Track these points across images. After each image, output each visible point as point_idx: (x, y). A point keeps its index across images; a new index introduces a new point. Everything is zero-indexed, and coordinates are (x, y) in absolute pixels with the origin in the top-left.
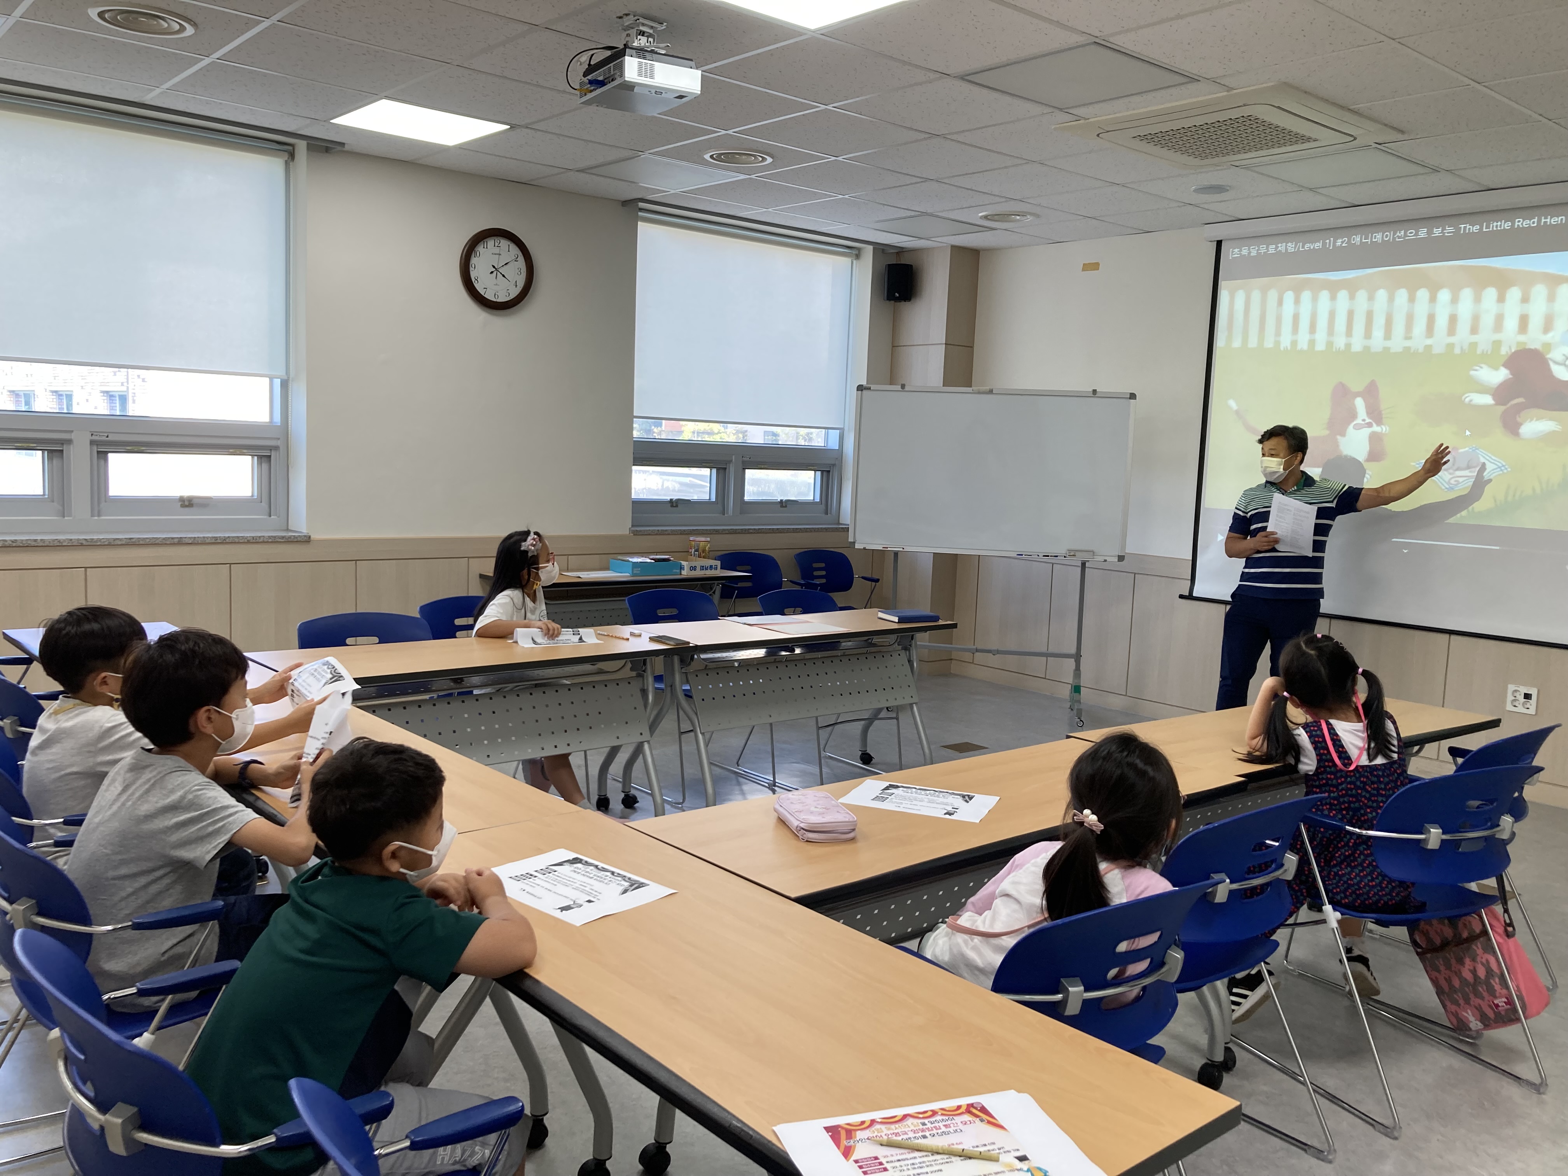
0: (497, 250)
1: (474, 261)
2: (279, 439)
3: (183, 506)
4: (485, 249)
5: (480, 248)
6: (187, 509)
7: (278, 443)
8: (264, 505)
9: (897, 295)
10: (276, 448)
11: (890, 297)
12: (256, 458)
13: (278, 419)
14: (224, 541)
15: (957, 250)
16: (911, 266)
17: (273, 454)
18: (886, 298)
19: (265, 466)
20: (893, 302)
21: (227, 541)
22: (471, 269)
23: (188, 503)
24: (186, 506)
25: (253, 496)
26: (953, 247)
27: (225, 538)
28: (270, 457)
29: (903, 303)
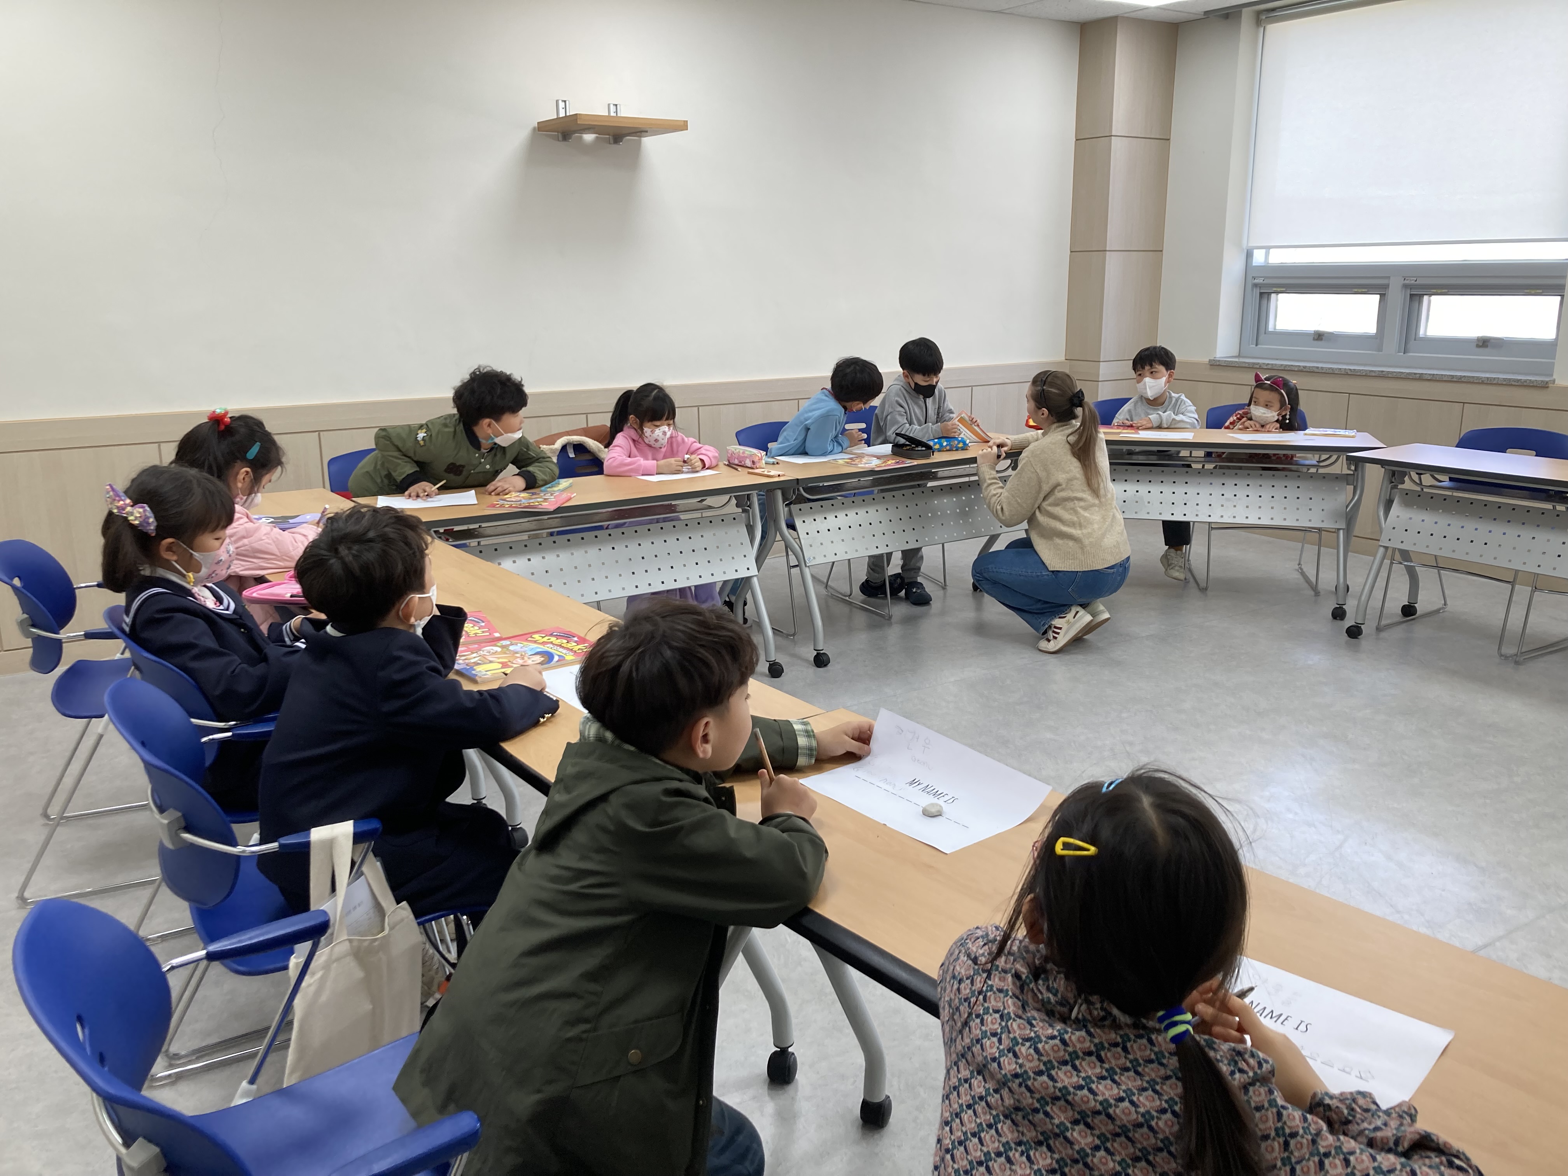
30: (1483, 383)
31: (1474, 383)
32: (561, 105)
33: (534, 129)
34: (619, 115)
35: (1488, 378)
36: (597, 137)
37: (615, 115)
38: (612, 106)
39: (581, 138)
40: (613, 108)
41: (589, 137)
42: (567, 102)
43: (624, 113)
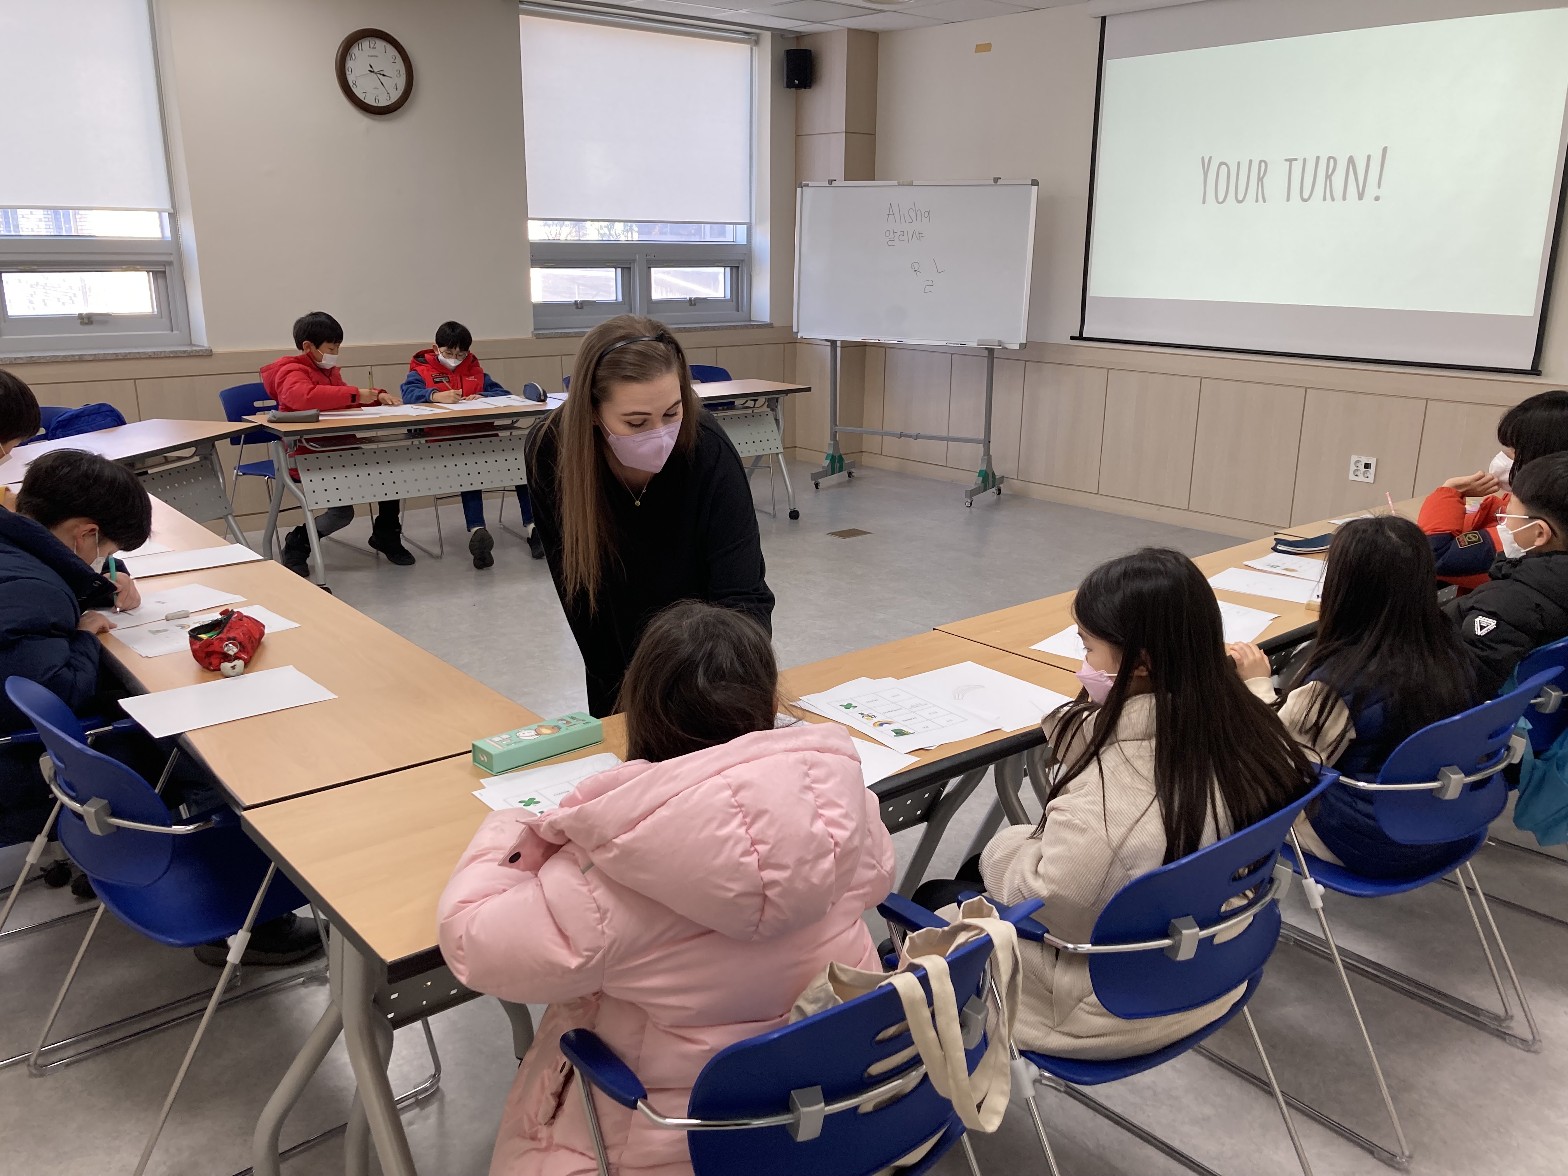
0: (372, 52)
1: (350, 64)
2: (171, 254)
3: (83, 323)
4: (361, 51)
5: (355, 50)
6: (87, 327)
7: (171, 258)
8: (166, 320)
9: (797, 82)
10: (170, 263)
11: (790, 85)
12: (151, 273)
13: (168, 234)
14: (126, 358)
15: (854, 34)
16: (810, 51)
17: (167, 269)
18: (785, 86)
19: (161, 281)
20: (793, 90)
21: (129, 357)
22: (347, 73)
23: (87, 320)
24: (86, 324)
25: (153, 312)
26: (850, 31)
27: (126, 354)
28: (164, 272)
29: (803, 90)
31: (140, 359)
35: (154, 353)
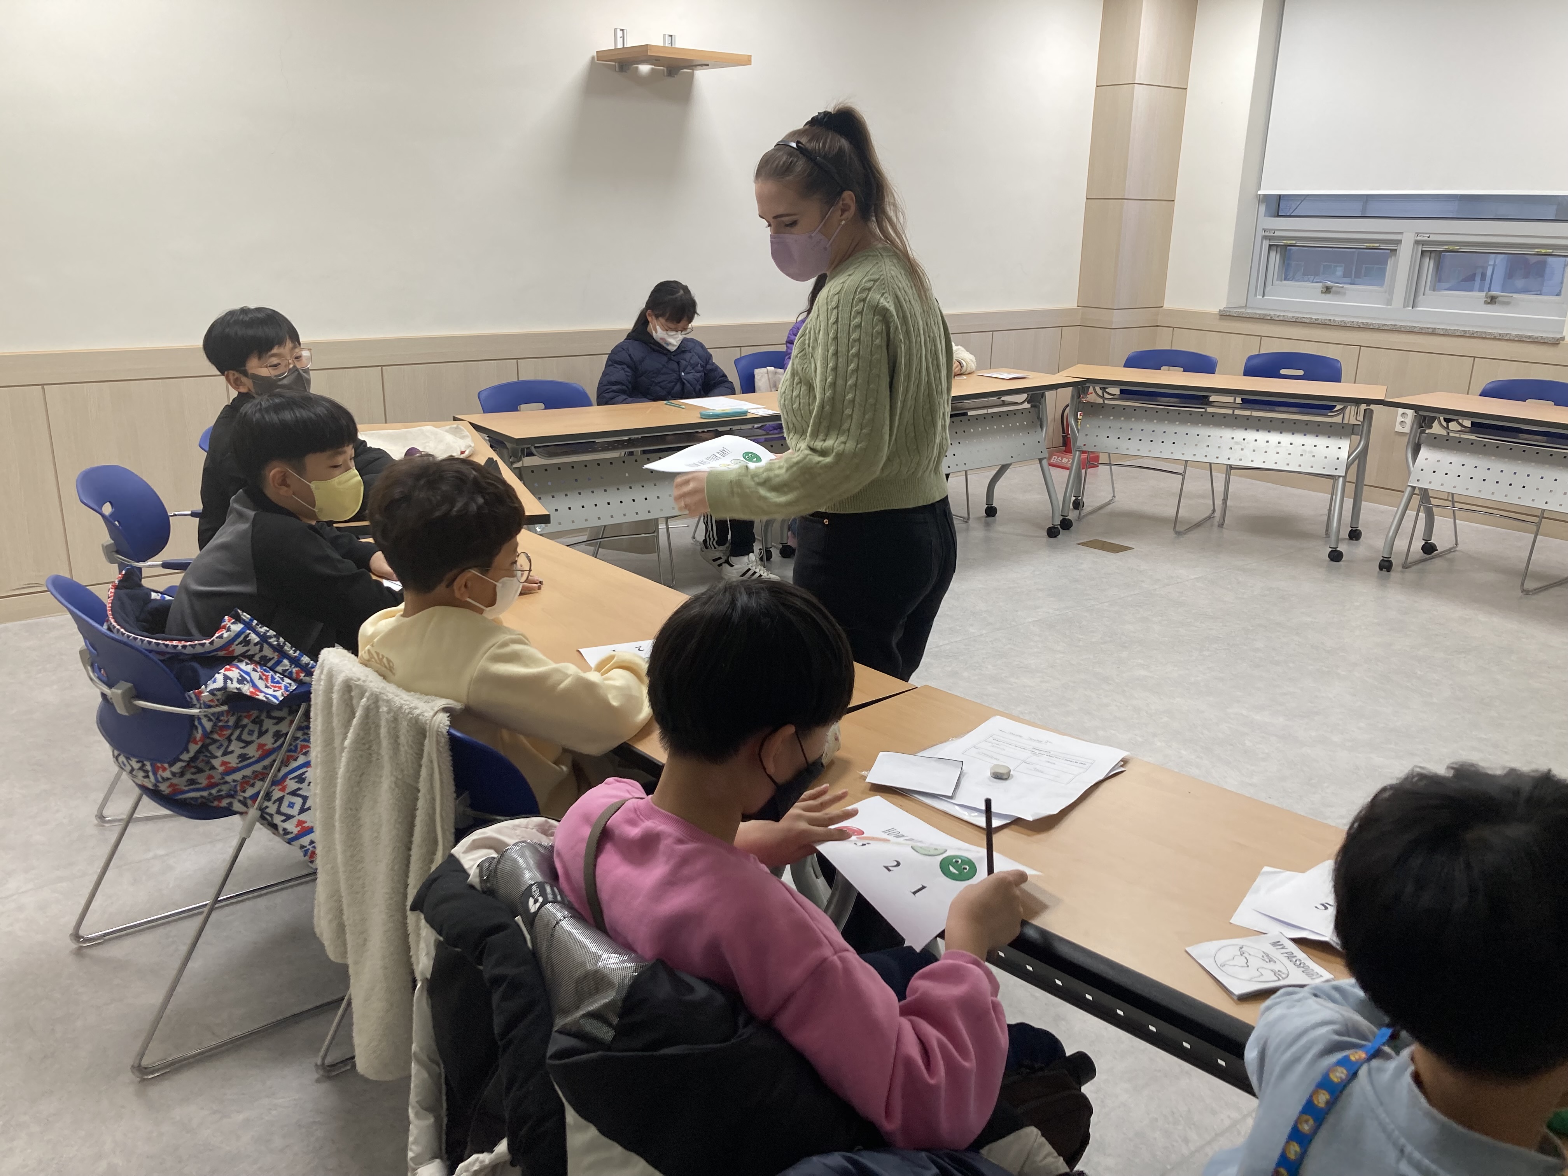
30: (1495, 339)
31: (1486, 338)
32: (620, 34)
33: (593, 58)
34: (673, 46)
35: (1500, 335)
36: (652, 69)
37: (670, 46)
38: (667, 36)
39: (637, 67)
40: (668, 39)
41: (645, 69)
42: (625, 31)
43: (679, 44)
